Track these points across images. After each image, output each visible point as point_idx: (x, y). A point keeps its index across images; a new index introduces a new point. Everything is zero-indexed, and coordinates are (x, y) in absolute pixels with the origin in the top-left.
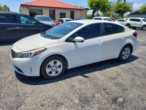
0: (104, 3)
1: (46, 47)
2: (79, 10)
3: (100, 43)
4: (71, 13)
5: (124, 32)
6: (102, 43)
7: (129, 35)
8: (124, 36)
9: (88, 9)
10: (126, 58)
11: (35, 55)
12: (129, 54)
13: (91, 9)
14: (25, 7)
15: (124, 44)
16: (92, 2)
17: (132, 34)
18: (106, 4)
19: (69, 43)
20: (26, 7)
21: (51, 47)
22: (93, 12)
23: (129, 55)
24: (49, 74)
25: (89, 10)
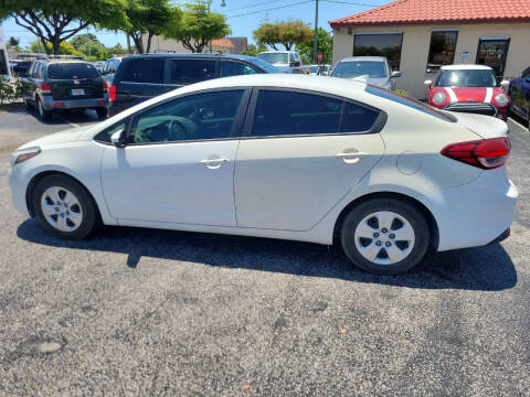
3: (216, 164)
6: (222, 164)
14: (342, 29)
20: (346, 30)
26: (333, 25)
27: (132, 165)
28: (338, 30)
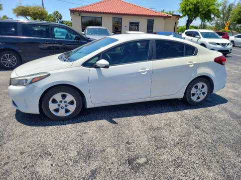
0: (208, 6)
1: (50, 72)
2: (163, 18)
3: (145, 72)
4: (148, 22)
5: (196, 54)
6: (148, 71)
7: (204, 62)
8: (194, 63)
9: (179, 16)
10: (199, 100)
11: (31, 83)
12: (206, 93)
13: (184, 16)
14: (75, 13)
15: (193, 76)
16: (186, 4)
17: (213, 60)
18: (211, 8)
19: (89, 68)
20: (77, 13)
21: (57, 73)
22: (188, 21)
23: (205, 95)
24: (54, 113)
25: (181, 17)
26: (72, 11)
27: (106, 76)
28: (73, 13)
